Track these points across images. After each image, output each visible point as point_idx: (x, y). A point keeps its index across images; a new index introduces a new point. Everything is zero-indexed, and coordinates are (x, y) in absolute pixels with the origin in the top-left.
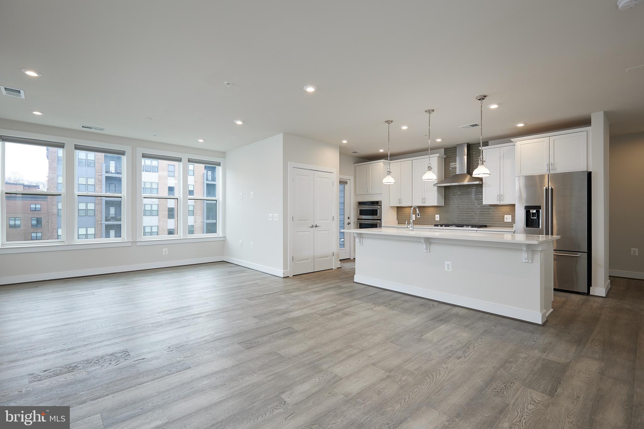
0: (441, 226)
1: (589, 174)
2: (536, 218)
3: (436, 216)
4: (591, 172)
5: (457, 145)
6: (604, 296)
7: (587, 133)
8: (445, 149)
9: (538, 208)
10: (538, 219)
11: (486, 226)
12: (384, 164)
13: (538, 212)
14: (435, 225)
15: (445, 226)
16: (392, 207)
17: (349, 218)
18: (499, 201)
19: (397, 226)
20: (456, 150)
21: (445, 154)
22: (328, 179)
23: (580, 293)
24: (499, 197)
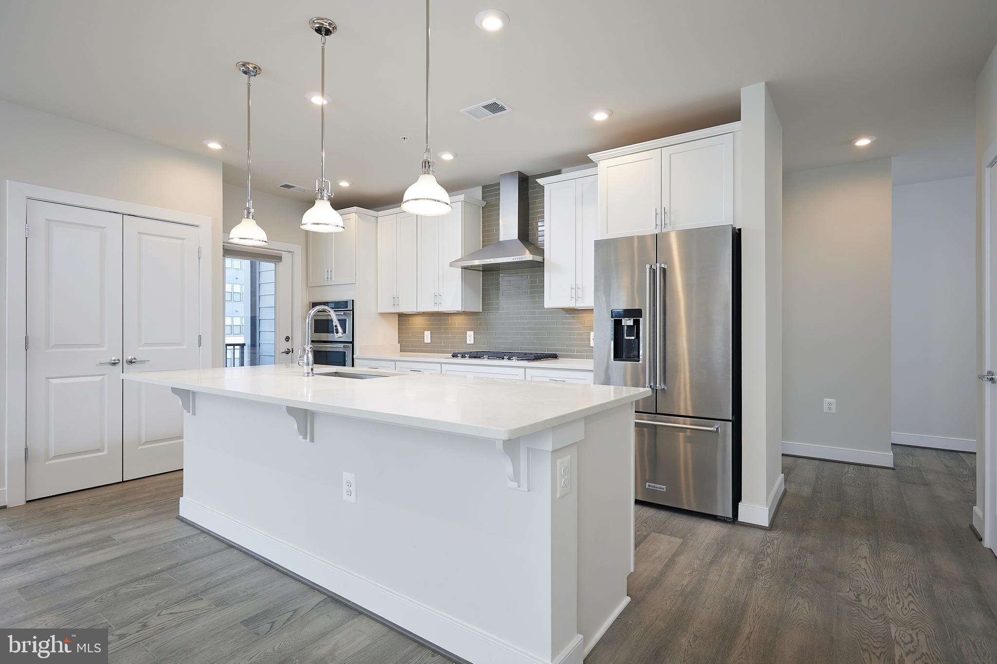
0: (463, 357)
1: (737, 236)
2: (633, 338)
3: (468, 333)
4: (740, 230)
5: (501, 175)
6: (765, 523)
7: (733, 136)
8: (483, 188)
9: (636, 314)
10: (637, 340)
11: (555, 356)
12: (359, 217)
13: (637, 323)
14: (455, 356)
15: (470, 357)
16: (383, 315)
17: (287, 339)
18: (574, 300)
19: (397, 356)
20: (499, 189)
21: (483, 198)
22: (180, 241)
23: (718, 518)
24: (573, 291)
